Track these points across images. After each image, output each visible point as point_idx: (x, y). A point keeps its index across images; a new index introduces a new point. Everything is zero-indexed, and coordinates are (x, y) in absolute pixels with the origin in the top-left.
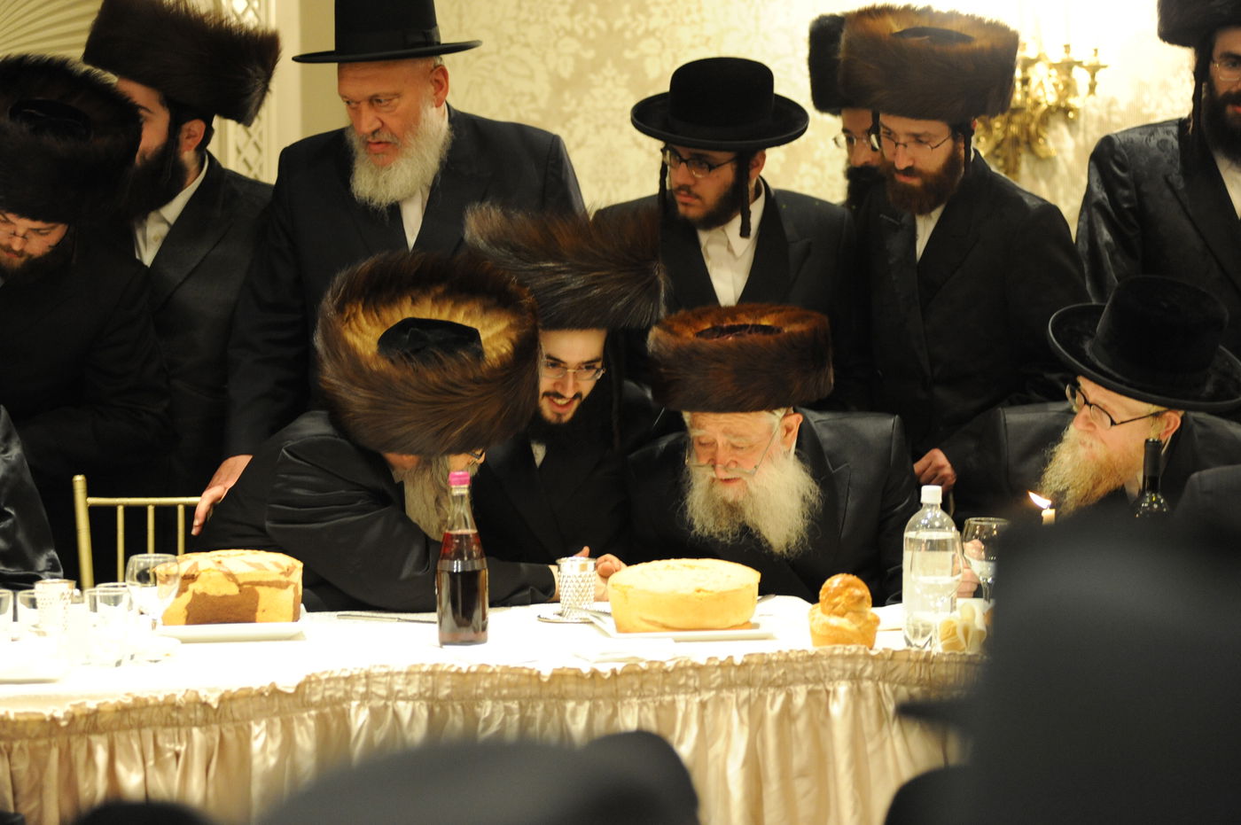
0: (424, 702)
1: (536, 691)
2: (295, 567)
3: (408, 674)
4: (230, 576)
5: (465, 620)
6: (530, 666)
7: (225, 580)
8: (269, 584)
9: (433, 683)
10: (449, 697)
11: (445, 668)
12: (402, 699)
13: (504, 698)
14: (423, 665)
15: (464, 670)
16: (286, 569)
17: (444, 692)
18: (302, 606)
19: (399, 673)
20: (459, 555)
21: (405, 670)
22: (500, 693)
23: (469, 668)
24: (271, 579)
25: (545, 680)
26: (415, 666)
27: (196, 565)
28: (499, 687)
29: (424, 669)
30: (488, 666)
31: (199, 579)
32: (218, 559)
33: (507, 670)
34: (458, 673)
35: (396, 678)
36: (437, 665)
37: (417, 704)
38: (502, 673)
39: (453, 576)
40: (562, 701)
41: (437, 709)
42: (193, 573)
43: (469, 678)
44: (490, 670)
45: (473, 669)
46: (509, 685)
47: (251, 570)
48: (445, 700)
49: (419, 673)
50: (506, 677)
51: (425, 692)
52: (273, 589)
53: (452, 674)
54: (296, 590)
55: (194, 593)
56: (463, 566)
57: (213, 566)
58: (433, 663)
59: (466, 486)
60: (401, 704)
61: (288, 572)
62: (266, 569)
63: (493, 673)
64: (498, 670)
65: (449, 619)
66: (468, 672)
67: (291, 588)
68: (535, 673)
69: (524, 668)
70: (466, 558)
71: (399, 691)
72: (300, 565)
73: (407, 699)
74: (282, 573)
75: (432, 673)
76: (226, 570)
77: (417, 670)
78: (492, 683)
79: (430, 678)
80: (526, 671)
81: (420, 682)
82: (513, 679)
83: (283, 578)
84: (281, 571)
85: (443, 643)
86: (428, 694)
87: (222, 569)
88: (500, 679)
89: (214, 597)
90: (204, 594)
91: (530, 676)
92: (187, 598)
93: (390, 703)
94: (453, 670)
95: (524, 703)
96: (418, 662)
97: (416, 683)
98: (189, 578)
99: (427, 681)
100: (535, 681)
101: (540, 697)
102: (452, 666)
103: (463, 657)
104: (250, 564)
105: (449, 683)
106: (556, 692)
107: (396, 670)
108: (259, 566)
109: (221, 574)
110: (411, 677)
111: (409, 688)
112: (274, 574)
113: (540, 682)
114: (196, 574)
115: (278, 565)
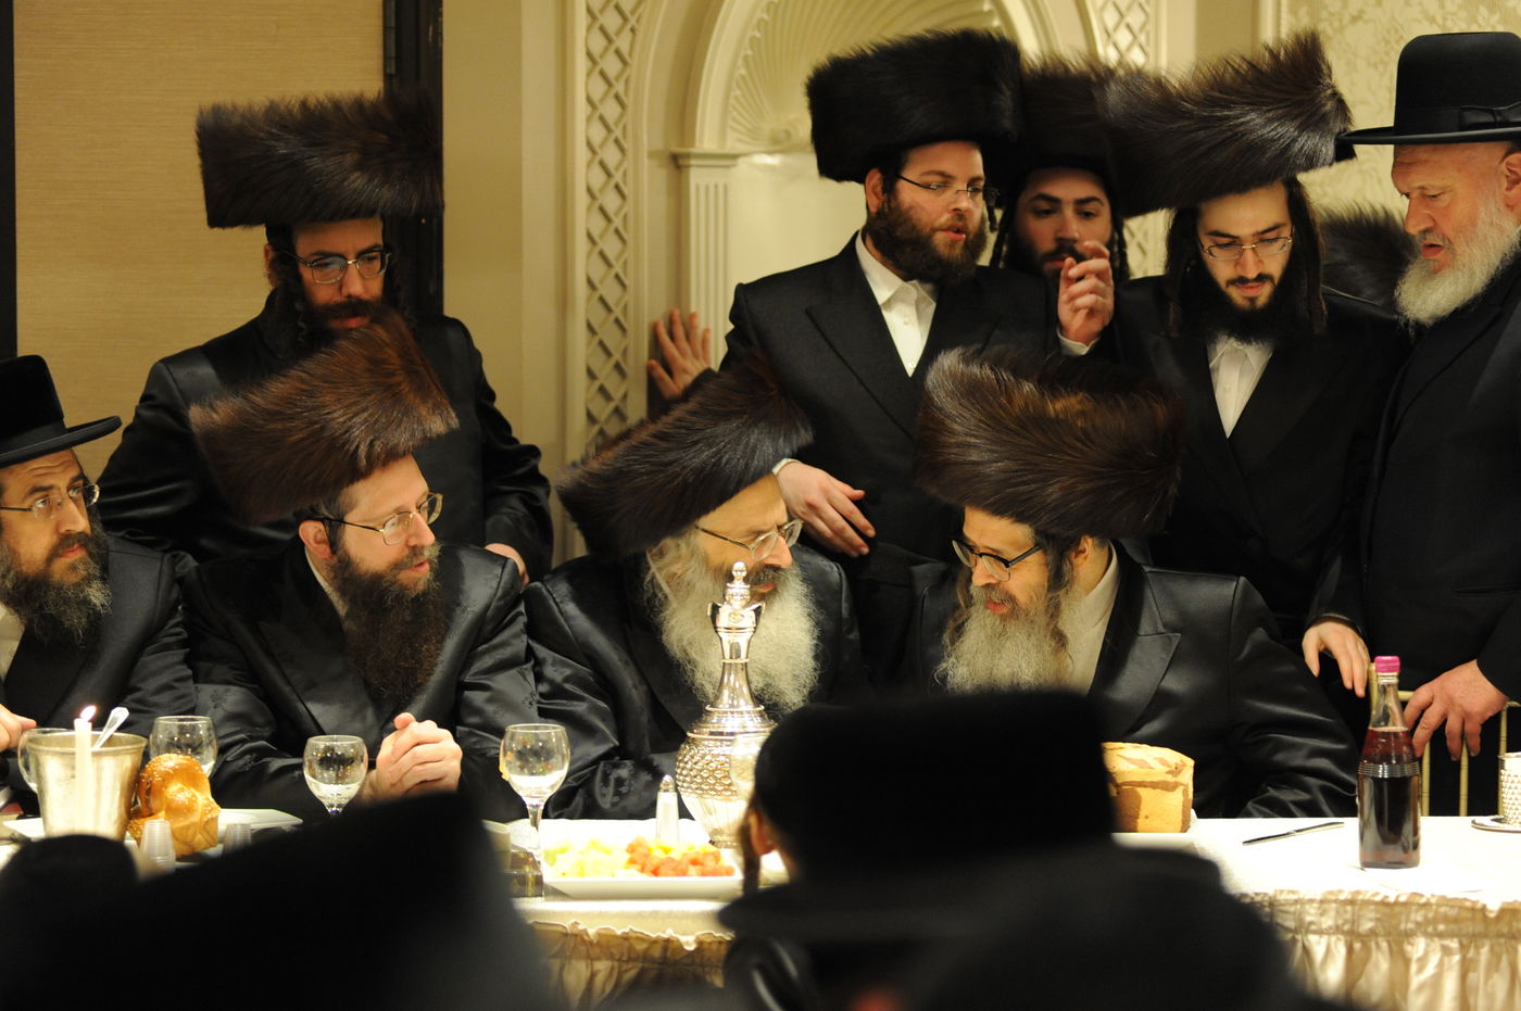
0: (1342, 937)
1: (1479, 928)
2: (1184, 765)
3: (1322, 902)
5: (1392, 836)
6: (1473, 897)
8: (1154, 785)
9: (1353, 914)
10: (1373, 933)
11: (1367, 897)
12: (1315, 932)
13: (1441, 935)
14: (1340, 891)
15: (1392, 900)
16: (1173, 768)
17: (1366, 926)
18: (1193, 812)
19: (1311, 901)
20: (1386, 758)
21: (1318, 897)
22: (1435, 929)
23: (1398, 897)
24: (1155, 779)
25: (1492, 915)
26: (1331, 893)
28: (1435, 921)
29: (1342, 897)
30: (1422, 896)
33: (1444, 901)
34: (1384, 904)
35: (1307, 907)
36: (1358, 892)
37: (1333, 938)
38: (1438, 905)
39: (1378, 782)
40: (1513, 942)
41: (1357, 946)
43: (1397, 909)
44: (1423, 900)
45: (1403, 899)
46: (1446, 919)
47: (1131, 767)
48: (1368, 936)
49: (1336, 901)
50: (1442, 909)
51: (1343, 924)
52: (1158, 791)
53: (1376, 903)
54: (1185, 792)
56: (1390, 771)
58: (1353, 890)
59: (1395, 674)
60: (1312, 938)
61: (1176, 771)
62: (1150, 767)
63: (1427, 905)
64: (1433, 901)
65: (1372, 832)
66: (1396, 903)
67: (1180, 790)
68: (1479, 906)
69: (1466, 899)
70: (1394, 762)
71: (1311, 923)
72: (1190, 762)
73: (1320, 932)
74: (1168, 773)
75: (1352, 902)
77: (1333, 898)
78: (1425, 917)
79: (1349, 908)
80: (1468, 904)
81: (1338, 912)
82: (1452, 912)
83: (1170, 778)
84: (1168, 769)
85: (1366, 865)
86: (1346, 927)
88: (1436, 912)
91: (1473, 910)
93: (1299, 937)
94: (1378, 899)
95: (1465, 941)
96: (1334, 888)
97: (1332, 913)
99: (1346, 912)
100: (1479, 916)
101: (1485, 935)
102: (1377, 894)
103: (1390, 884)
104: (1129, 761)
105: (1372, 915)
106: (1505, 930)
107: (1307, 897)
108: (1142, 764)
110: (1325, 906)
111: (1323, 919)
112: (1159, 773)
113: (1485, 917)
115: (1164, 762)
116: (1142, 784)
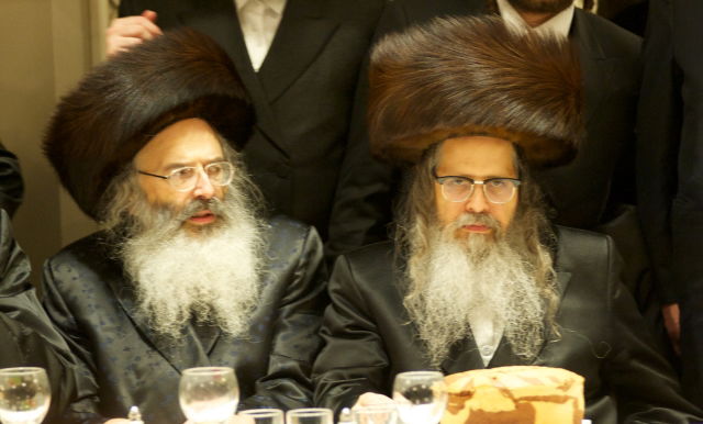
2: (573, 381)
4: (506, 392)
7: (500, 396)
8: (546, 399)
16: (563, 383)
24: (547, 394)
27: (471, 382)
31: (475, 396)
32: (493, 375)
42: (467, 389)
47: (526, 384)
52: (550, 404)
54: (576, 404)
55: (471, 411)
57: (487, 381)
61: (565, 387)
62: (542, 384)
67: (570, 403)
72: (580, 379)
74: (560, 388)
76: (501, 386)
83: (560, 393)
84: (557, 385)
87: (497, 385)
89: (490, 413)
90: (481, 411)
92: (464, 415)
98: (467, 395)
104: (526, 380)
108: (535, 381)
109: (497, 391)
112: (550, 389)
114: (472, 390)
115: (554, 380)
116: (536, 399)
